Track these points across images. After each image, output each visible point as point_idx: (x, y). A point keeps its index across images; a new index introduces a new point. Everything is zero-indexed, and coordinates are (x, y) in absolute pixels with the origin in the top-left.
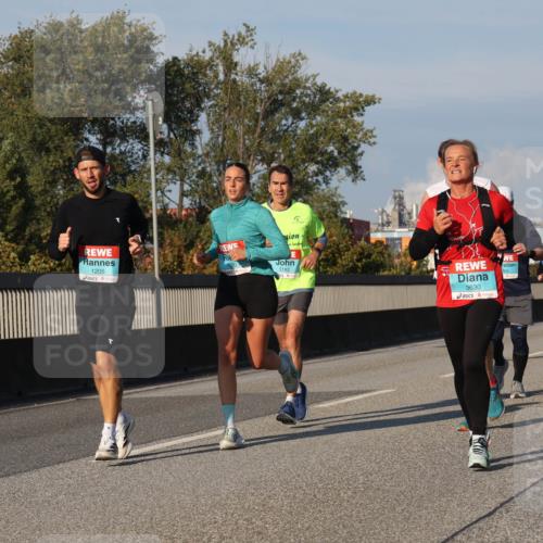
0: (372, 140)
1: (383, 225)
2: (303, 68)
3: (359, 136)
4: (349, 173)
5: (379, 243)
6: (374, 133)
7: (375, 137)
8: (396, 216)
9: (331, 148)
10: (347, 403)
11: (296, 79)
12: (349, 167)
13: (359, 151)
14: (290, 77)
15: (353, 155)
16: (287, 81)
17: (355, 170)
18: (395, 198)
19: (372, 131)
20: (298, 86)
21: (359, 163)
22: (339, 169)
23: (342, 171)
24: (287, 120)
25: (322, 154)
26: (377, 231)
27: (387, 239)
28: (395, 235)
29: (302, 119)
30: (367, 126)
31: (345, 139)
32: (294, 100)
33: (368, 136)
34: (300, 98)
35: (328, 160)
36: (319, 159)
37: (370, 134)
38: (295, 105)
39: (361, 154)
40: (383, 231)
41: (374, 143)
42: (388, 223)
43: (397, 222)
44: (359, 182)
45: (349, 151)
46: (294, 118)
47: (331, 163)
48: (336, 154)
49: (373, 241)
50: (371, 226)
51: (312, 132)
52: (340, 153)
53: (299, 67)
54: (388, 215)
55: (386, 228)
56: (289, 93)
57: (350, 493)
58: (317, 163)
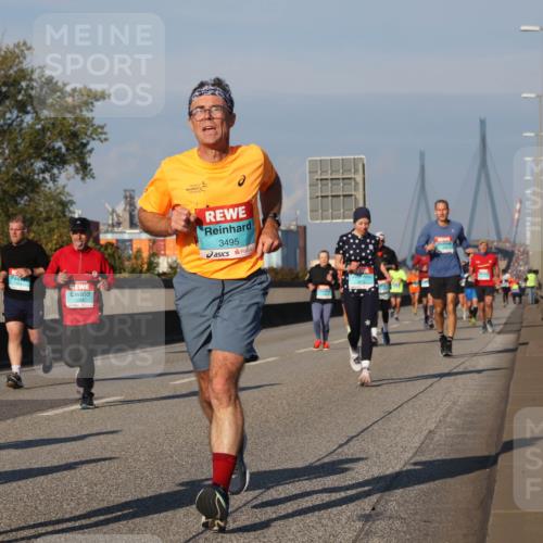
0: (103, 137)
1: (113, 226)
2: (28, 59)
3: (89, 133)
4: (77, 170)
5: (109, 244)
6: (105, 130)
7: (105, 133)
8: (127, 216)
9: (59, 144)
10: (72, 411)
11: (22, 70)
12: (78, 165)
13: (89, 147)
14: (15, 69)
15: (82, 153)
16: (11, 72)
17: (85, 169)
18: (126, 197)
19: (102, 127)
20: (24, 78)
21: (89, 161)
22: (67, 167)
23: (70, 169)
24: (11, 112)
25: (49, 150)
26: (107, 232)
27: (117, 241)
28: (126, 237)
29: (28, 113)
30: (97, 122)
31: (75, 135)
32: (20, 92)
33: (99, 131)
34: (26, 90)
35: (57, 156)
36: (46, 155)
37: (100, 130)
38: (20, 97)
39: (91, 151)
40: (112, 232)
41: (106, 139)
42: (119, 224)
43: (127, 223)
44: (89, 180)
45: (78, 148)
46: (19, 111)
47: (59, 160)
48: (64, 150)
49: (102, 242)
50: (102, 227)
51: (39, 127)
52: (68, 149)
53: (25, 58)
54: (118, 216)
55: (116, 229)
56: (12, 85)
57: (73, 504)
58: (44, 159)
